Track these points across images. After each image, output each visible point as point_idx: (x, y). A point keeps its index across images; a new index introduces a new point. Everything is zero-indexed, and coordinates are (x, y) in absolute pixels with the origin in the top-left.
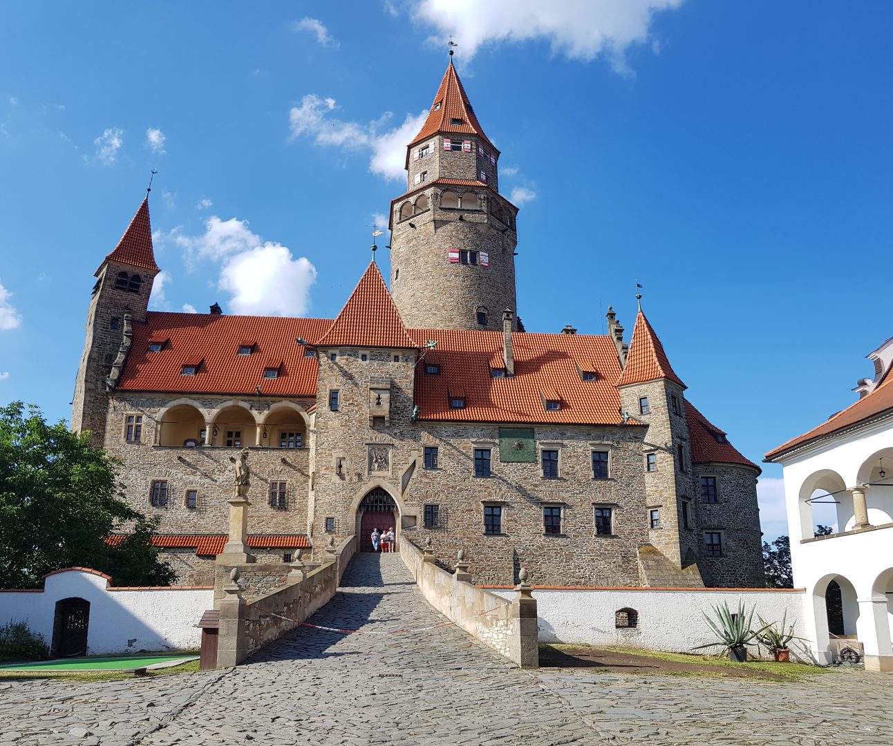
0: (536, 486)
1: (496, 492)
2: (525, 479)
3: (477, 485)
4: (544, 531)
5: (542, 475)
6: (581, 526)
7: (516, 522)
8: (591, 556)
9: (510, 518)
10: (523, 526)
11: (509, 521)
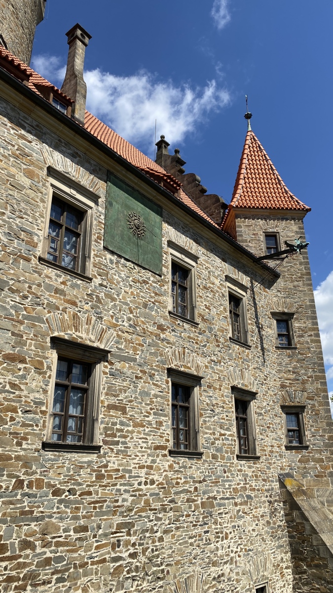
0: (161, 328)
1: (88, 321)
2: (145, 306)
3: (49, 288)
4: (170, 445)
5: (170, 307)
6: (221, 435)
7: (124, 412)
8: (236, 504)
9: (112, 400)
10: (136, 425)
11: (111, 407)
